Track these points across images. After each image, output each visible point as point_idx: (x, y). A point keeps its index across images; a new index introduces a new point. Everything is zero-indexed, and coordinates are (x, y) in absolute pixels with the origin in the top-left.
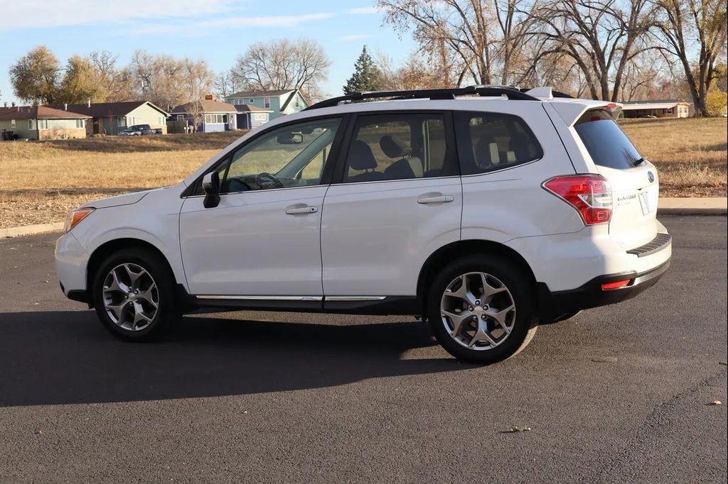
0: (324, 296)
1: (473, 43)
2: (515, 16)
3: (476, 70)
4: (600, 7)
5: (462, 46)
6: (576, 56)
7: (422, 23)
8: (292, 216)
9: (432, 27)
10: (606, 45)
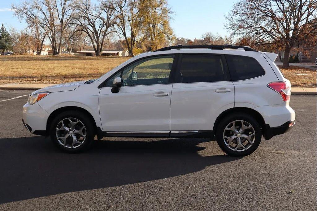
0: (170, 131)
1: (49, 26)
2: (65, 17)
3: (50, 36)
4: (96, 16)
5: (45, 26)
6: (88, 33)
7: (29, 17)
8: (157, 97)
9: (33, 18)
10: (99, 30)
